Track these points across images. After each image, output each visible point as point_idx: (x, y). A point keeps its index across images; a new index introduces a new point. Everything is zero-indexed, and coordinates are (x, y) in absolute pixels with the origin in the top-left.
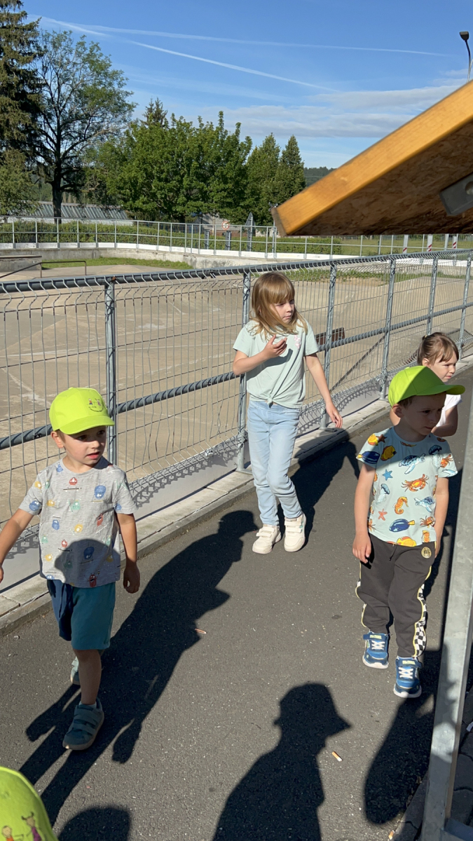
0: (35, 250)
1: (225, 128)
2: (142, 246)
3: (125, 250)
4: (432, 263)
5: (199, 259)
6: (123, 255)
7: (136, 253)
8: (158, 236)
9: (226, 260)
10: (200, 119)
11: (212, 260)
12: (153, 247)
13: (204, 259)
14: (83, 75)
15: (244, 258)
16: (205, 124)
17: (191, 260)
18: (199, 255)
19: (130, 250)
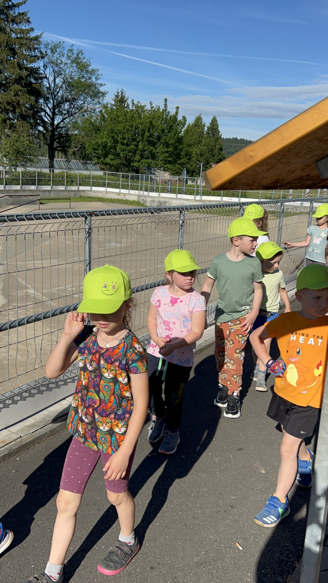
0: (36, 190)
1: (168, 110)
2: (110, 189)
3: (98, 191)
4: (309, 205)
5: (149, 199)
6: (96, 195)
7: (105, 194)
8: (121, 183)
9: (167, 200)
10: (151, 104)
11: (157, 200)
12: (117, 190)
13: (152, 199)
14: (71, 71)
15: (180, 199)
16: (155, 106)
17: (143, 200)
18: (149, 196)
19: (101, 192)
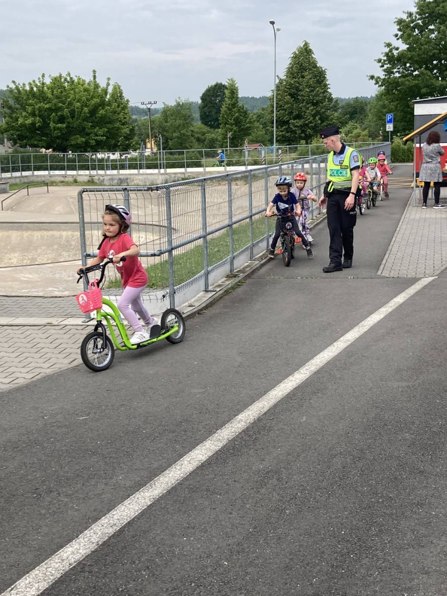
1: (98, 82)
3: (41, 176)
5: (106, 178)
6: (39, 179)
7: (49, 178)
9: (129, 177)
11: (117, 177)
12: (63, 172)
13: (111, 177)
15: (142, 174)
17: (99, 179)
18: (105, 175)
19: (44, 176)
